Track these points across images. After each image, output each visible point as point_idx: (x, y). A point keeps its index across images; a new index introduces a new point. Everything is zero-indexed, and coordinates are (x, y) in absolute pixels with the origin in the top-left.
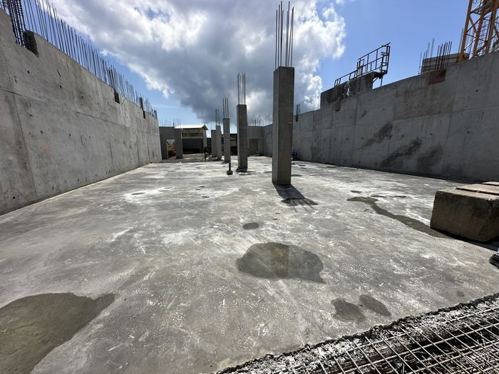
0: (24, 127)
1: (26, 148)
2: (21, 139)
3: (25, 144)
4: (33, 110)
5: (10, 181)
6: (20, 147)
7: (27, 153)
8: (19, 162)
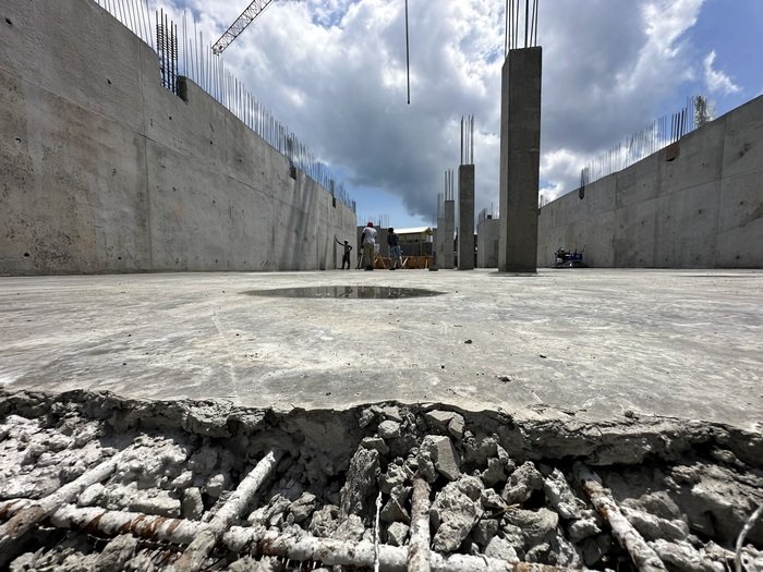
0: (151, 177)
1: (149, 203)
2: (144, 191)
3: (148, 199)
4: (167, 162)
5: (120, 236)
6: (141, 200)
7: (149, 209)
8: (135, 218)
